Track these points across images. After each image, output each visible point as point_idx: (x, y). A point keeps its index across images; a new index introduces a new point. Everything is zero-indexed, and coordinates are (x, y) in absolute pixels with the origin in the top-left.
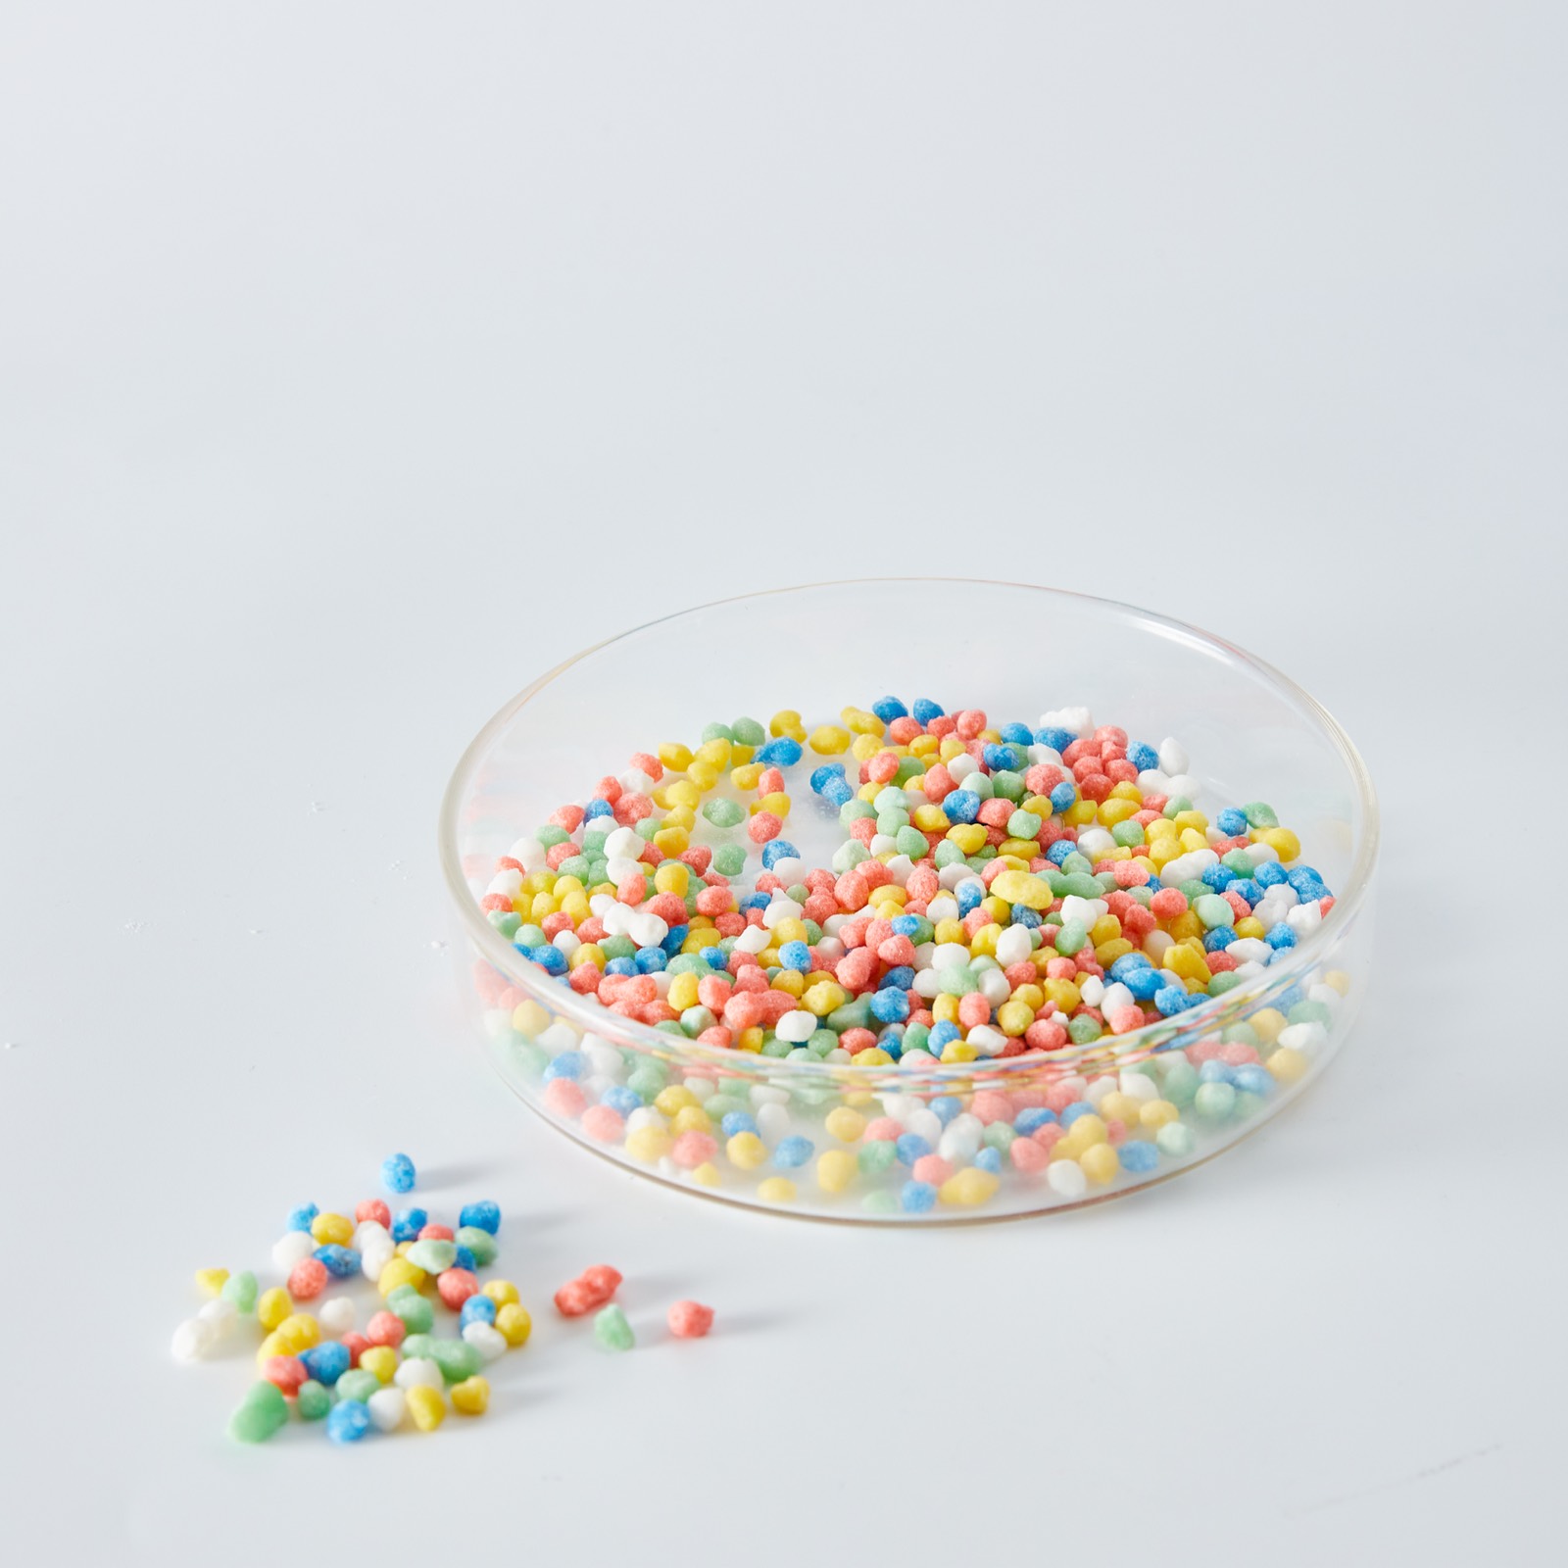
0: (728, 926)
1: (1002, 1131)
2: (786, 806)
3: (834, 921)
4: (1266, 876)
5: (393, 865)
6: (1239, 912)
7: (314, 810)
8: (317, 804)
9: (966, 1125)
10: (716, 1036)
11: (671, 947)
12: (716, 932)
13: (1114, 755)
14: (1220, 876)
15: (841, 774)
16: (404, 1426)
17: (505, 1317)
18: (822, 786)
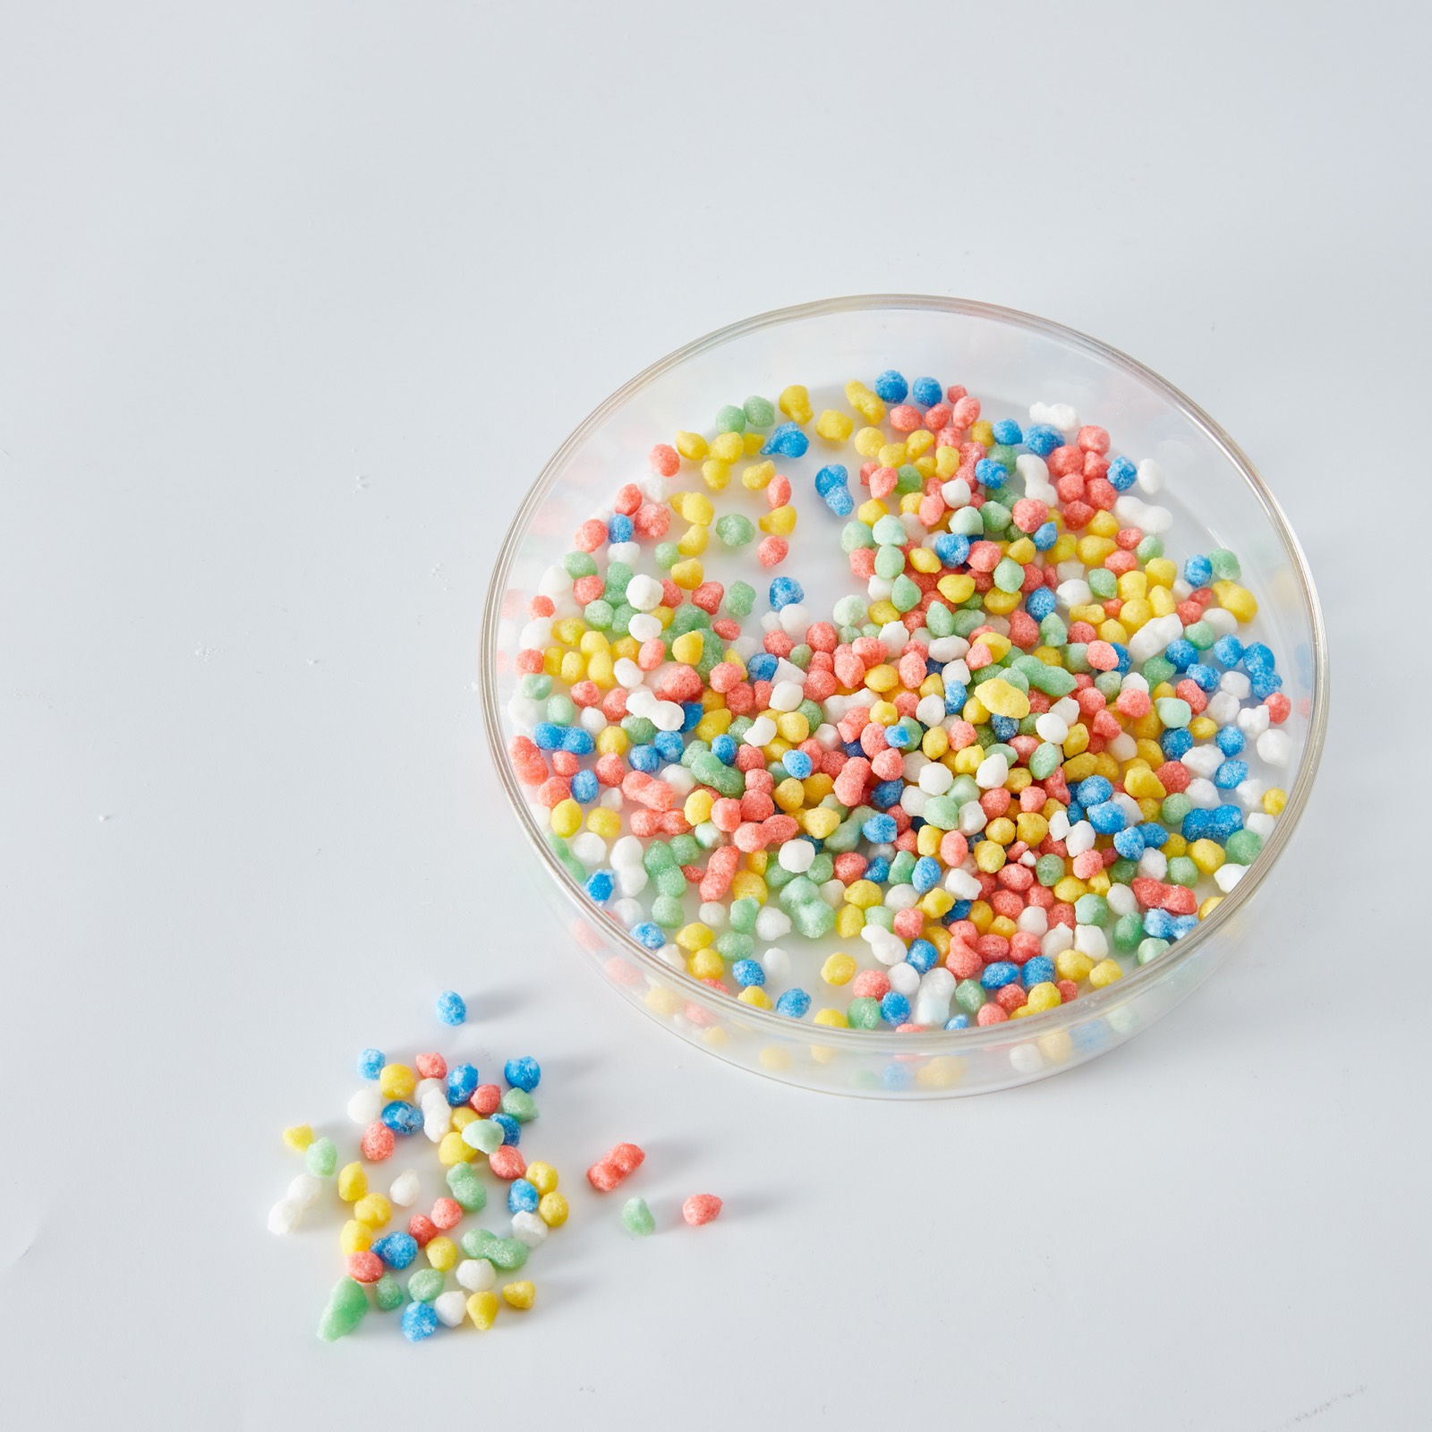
0: (739, 704)
1: (971, 993)
2: (792, 523)
3: (833, 703)
4: (1224, 657)
5: (434, 570)
6: (1196, 707)
7: (359, 486)
8: (362, 478)
9: (941, 980)
10: (726, 865)
11: (688, 730)
12: (727, 713)
13: (1096, 472)
14: (1182, 655)
15: (843, 483)
16: (466, 1323)
17: (548, 1206)
18: (826, 492)
